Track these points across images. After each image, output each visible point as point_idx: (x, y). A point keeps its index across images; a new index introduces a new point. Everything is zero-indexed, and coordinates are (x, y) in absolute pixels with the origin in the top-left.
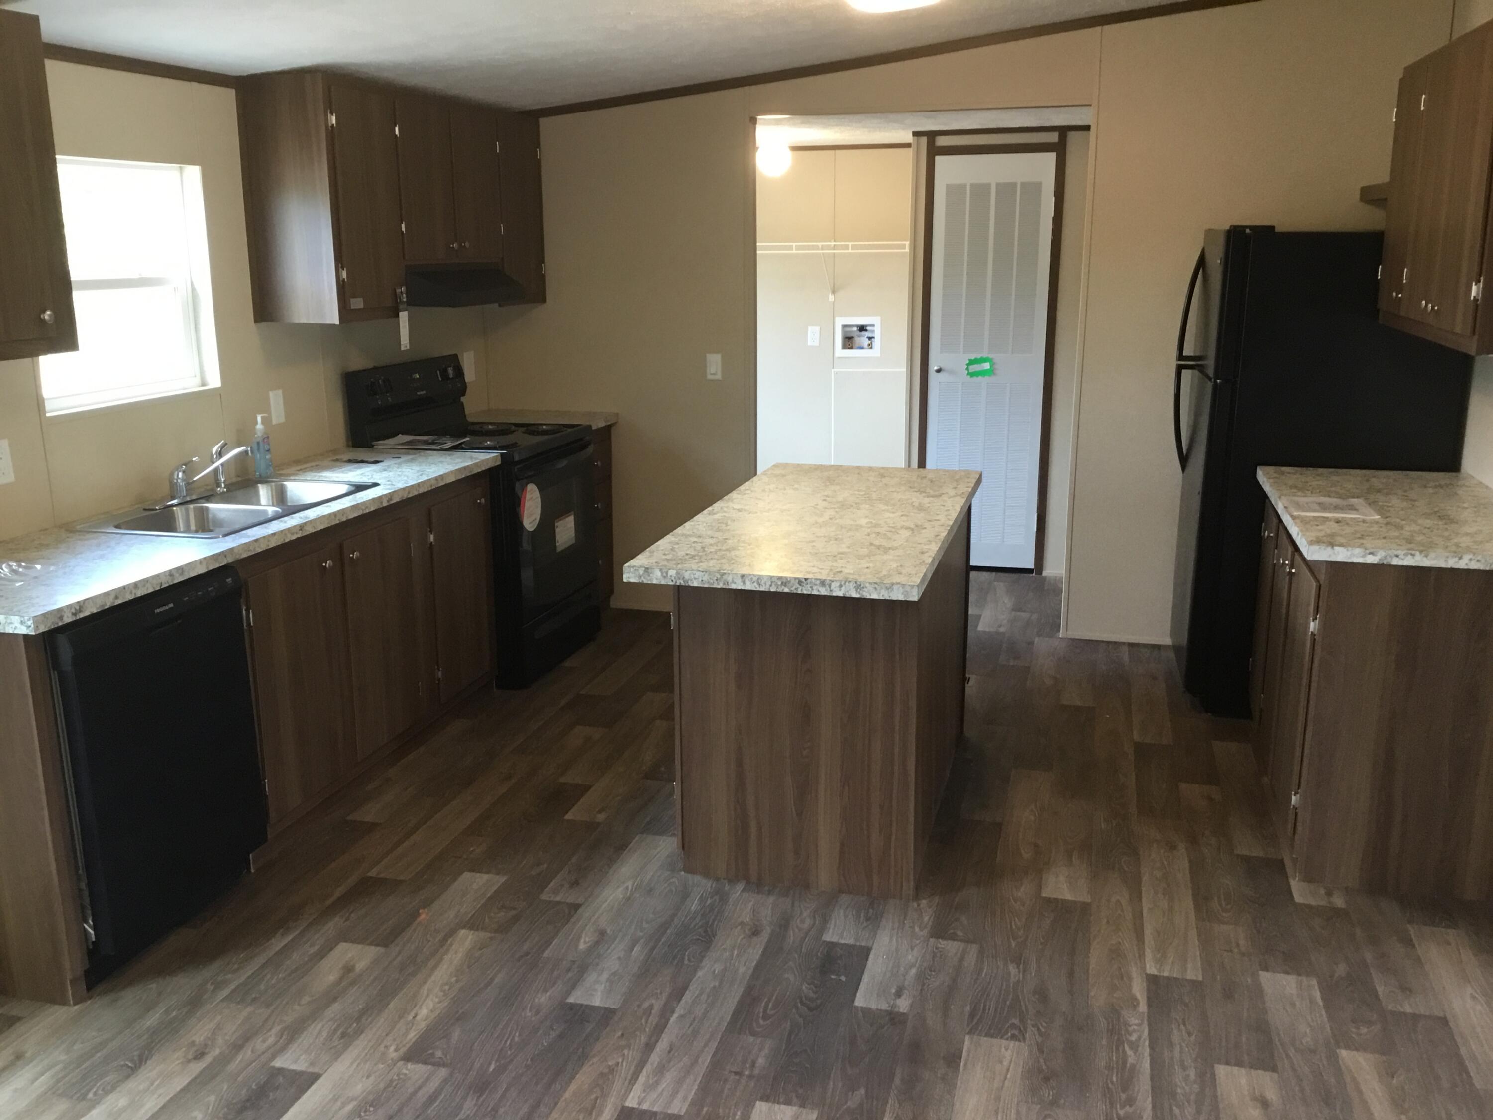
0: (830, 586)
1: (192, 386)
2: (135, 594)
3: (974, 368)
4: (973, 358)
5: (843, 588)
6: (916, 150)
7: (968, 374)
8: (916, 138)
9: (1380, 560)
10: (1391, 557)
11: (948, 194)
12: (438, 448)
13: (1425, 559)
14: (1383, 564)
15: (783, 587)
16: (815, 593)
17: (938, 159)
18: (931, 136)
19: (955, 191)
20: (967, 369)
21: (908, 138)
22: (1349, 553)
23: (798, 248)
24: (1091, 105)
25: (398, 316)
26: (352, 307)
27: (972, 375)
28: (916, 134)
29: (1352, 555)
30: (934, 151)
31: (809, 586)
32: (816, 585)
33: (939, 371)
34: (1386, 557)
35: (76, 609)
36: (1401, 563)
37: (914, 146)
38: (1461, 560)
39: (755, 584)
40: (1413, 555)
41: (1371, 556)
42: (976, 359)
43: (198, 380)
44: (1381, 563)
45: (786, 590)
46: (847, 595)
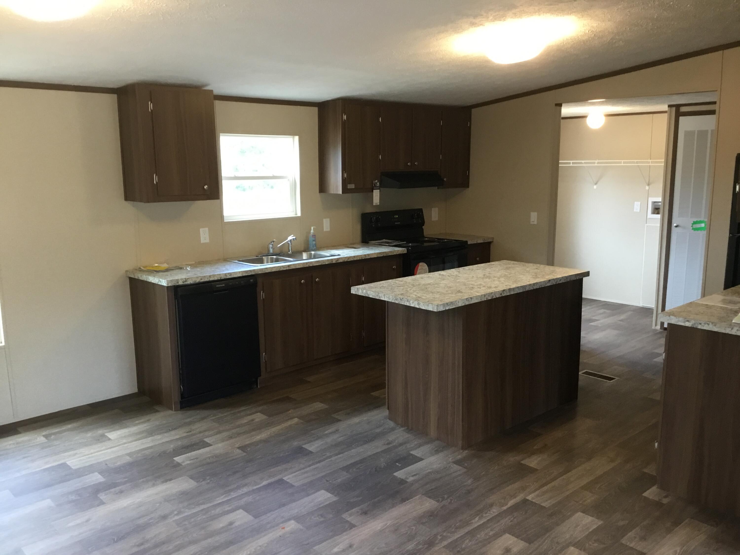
0: (410, 302)
1: (292, 215)
2: (209, 279)
3: (695, 226)
4: (695, 221)
5: (414, 303)
6: (669, 114)
7: (693, 229)
8: (670, 108)
9: (692, 325)
10: (698, 324)
11: (685, 135)
12: (388, 245)
13: (714, 327)
14: (693, 328)
15: (396, 301)
16: (405, 304)
17: (681, 119)
18: (678, 107)
19: (688, 134)
20: (692, 226)
21: (665, 107)
22: (677, 319)
23: (624, 163)
24: (717, 91)
25: (373, 192)
26: (348, 188)
27: (695, 229)
28: (670, 106)
29: (679, 321)
30: (679, 114)
31: (403, 301)
32: (406, 301)
33: (676, 226)
34: (695, 324)
35: (184, 281)
36: (703, 328)
37: (669, 112)
38: (733, 330)
39: (388, 298)
40: (708, 324)
41: (687, 322)
42: (697, 221)
43: (294, 213)
44: (693, 326)
45: (397, 302)
46: (415, 307)
